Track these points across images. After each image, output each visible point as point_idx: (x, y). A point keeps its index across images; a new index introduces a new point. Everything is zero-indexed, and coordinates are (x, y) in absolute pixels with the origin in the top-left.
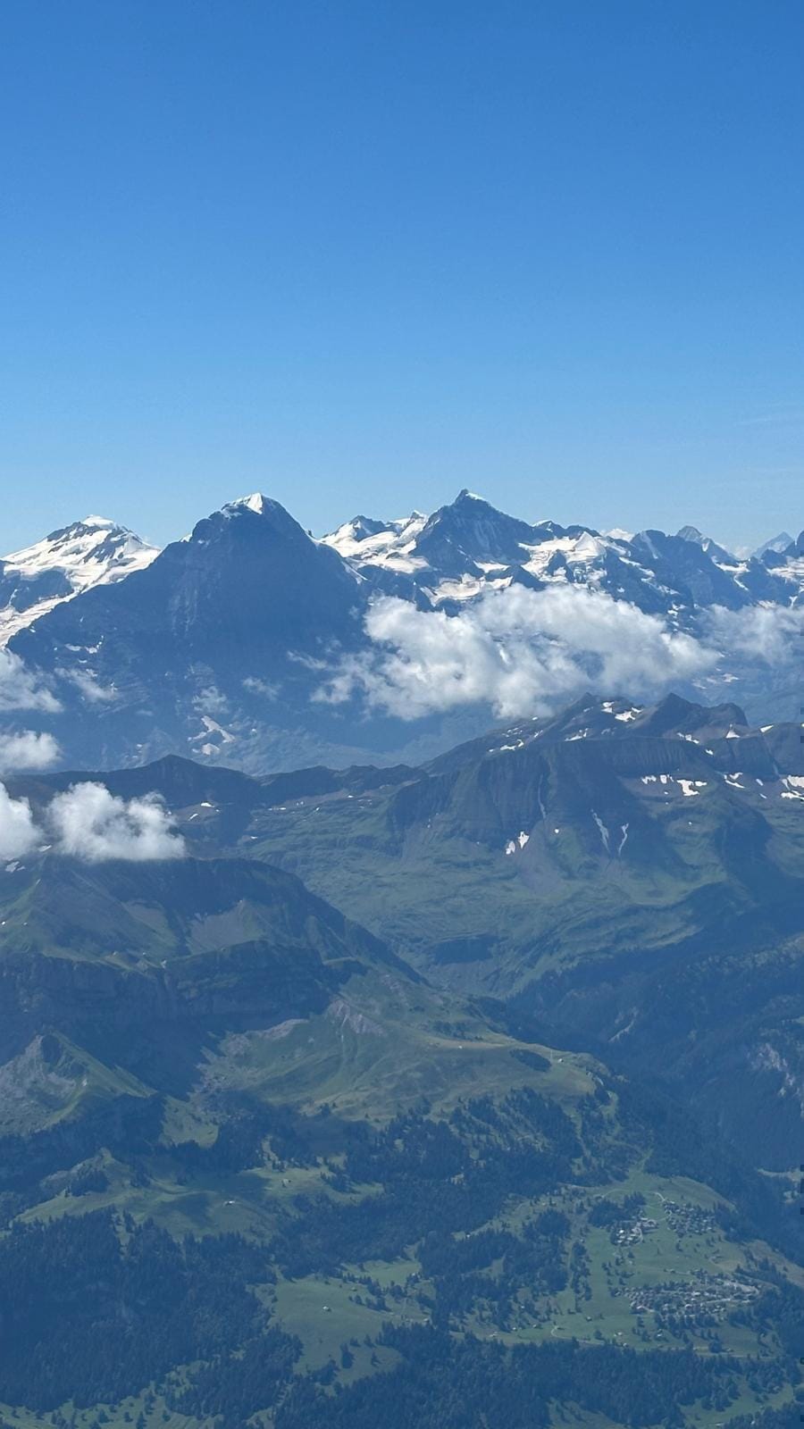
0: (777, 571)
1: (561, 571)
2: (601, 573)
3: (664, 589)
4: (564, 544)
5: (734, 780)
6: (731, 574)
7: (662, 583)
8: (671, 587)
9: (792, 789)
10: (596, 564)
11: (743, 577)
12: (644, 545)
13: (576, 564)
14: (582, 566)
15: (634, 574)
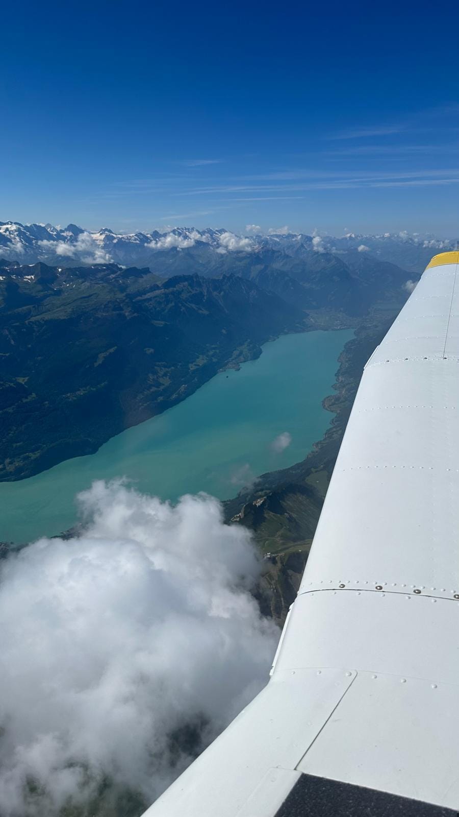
0: (63, 234)
1: (8, 232)
2: (17, 233)
3: (31, 237)
4: (9, 226)
5: (14, 277)
6: (53, 234)
7: (30, 235)
8: (33, 236)
9: (26, 279)
10: (16, 231)
11: (55, 235)
12: (33, 227)
13: (11, 231)
14: (12, 231)
15: (25, 233)
